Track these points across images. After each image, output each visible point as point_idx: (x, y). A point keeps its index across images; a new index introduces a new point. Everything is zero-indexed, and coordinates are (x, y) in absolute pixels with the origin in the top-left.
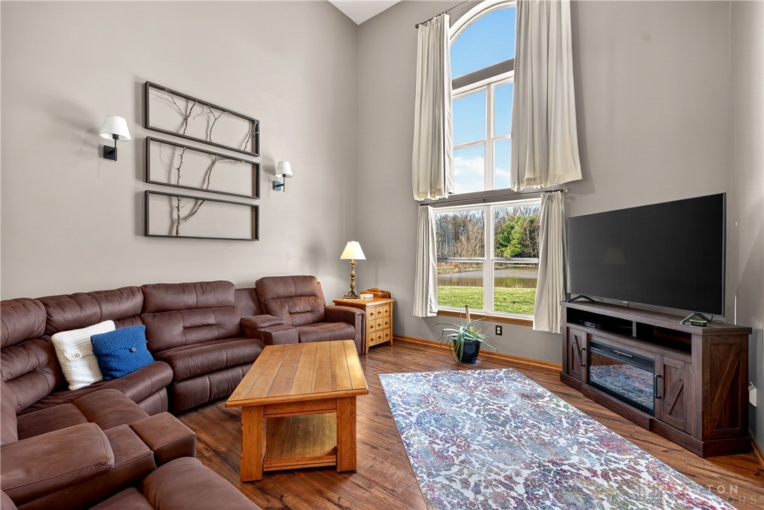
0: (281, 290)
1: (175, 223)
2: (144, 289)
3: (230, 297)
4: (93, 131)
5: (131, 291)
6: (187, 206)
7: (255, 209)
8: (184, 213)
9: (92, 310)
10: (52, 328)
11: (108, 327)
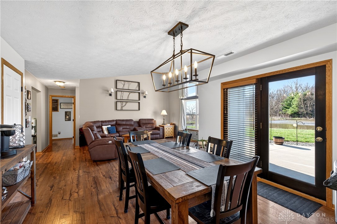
0: (144, 122)
1: (122, 107)
2: (116, 120)
3: (133, 123)
4: (108, 91)
5: (113, 121)
6: (124, 103)
7: (139, 103)
8: (124, 105)
9: (107, 123)
10: (102, 125)
11: (110, 126)
